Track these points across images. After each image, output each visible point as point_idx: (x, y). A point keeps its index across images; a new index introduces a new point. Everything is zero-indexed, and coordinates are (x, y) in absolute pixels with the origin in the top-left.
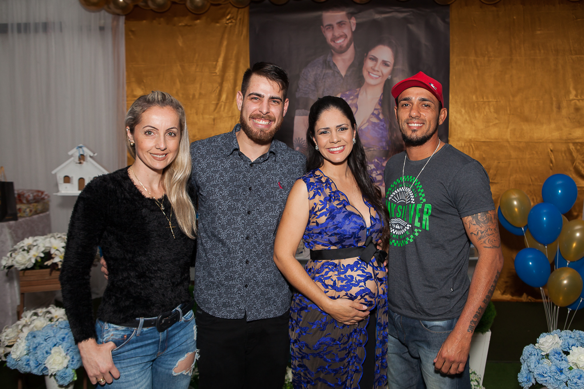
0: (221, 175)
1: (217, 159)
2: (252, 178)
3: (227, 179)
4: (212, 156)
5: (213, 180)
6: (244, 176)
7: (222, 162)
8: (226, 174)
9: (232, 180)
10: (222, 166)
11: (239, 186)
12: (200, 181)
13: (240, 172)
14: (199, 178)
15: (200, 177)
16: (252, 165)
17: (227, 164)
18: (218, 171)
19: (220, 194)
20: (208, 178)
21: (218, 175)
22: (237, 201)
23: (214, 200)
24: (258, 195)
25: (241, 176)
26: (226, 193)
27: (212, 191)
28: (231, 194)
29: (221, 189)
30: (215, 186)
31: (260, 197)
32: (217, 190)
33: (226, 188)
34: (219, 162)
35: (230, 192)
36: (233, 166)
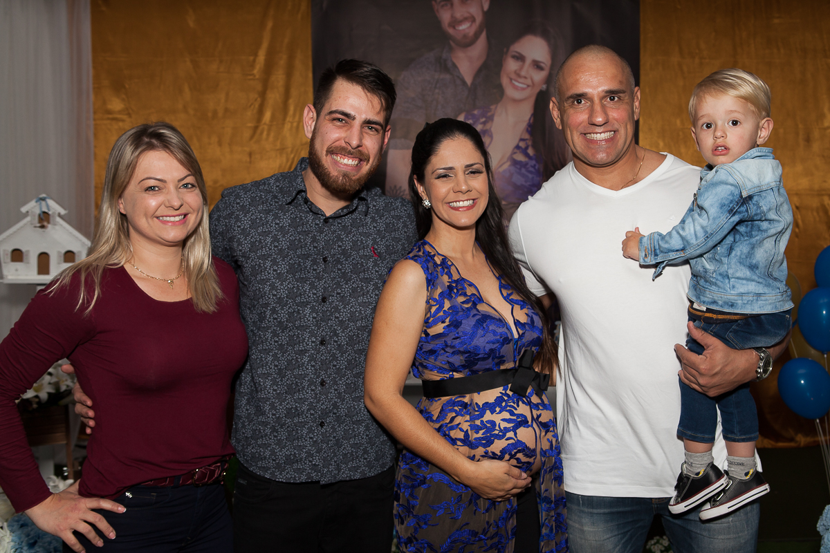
0: (275, 239)
1: (268, 212)
2: (327, 242)
3: (284, 244)
4: (260, 208)
5: (262, 247)
6: (314, 240)
7: (276, 217)
8: (284, 236)
9: (293, 246)
10: (276, 224)
11: (306, 257)
12: (241, 251)
13: (307, 233)
14: (238, 245)
15: (240, 244)
16: (327, 220)
17: (285, 221)
18: (270, 232)
19: (274, 270)
20: (253, 244)
21: (269, 240)
22: (303, 280)
23: (263, 282)
24: (339, 269)
25: (309, 240)
26: (283, 268)
27: (260, 266)
28: (292, 270)
29: (274, 262)
30: (264, 257)
31: (342, 273)
32: (268, 264)
33: (283, 260)
34: (270, 218)
35: (292, 266)
36: (294, 224)
